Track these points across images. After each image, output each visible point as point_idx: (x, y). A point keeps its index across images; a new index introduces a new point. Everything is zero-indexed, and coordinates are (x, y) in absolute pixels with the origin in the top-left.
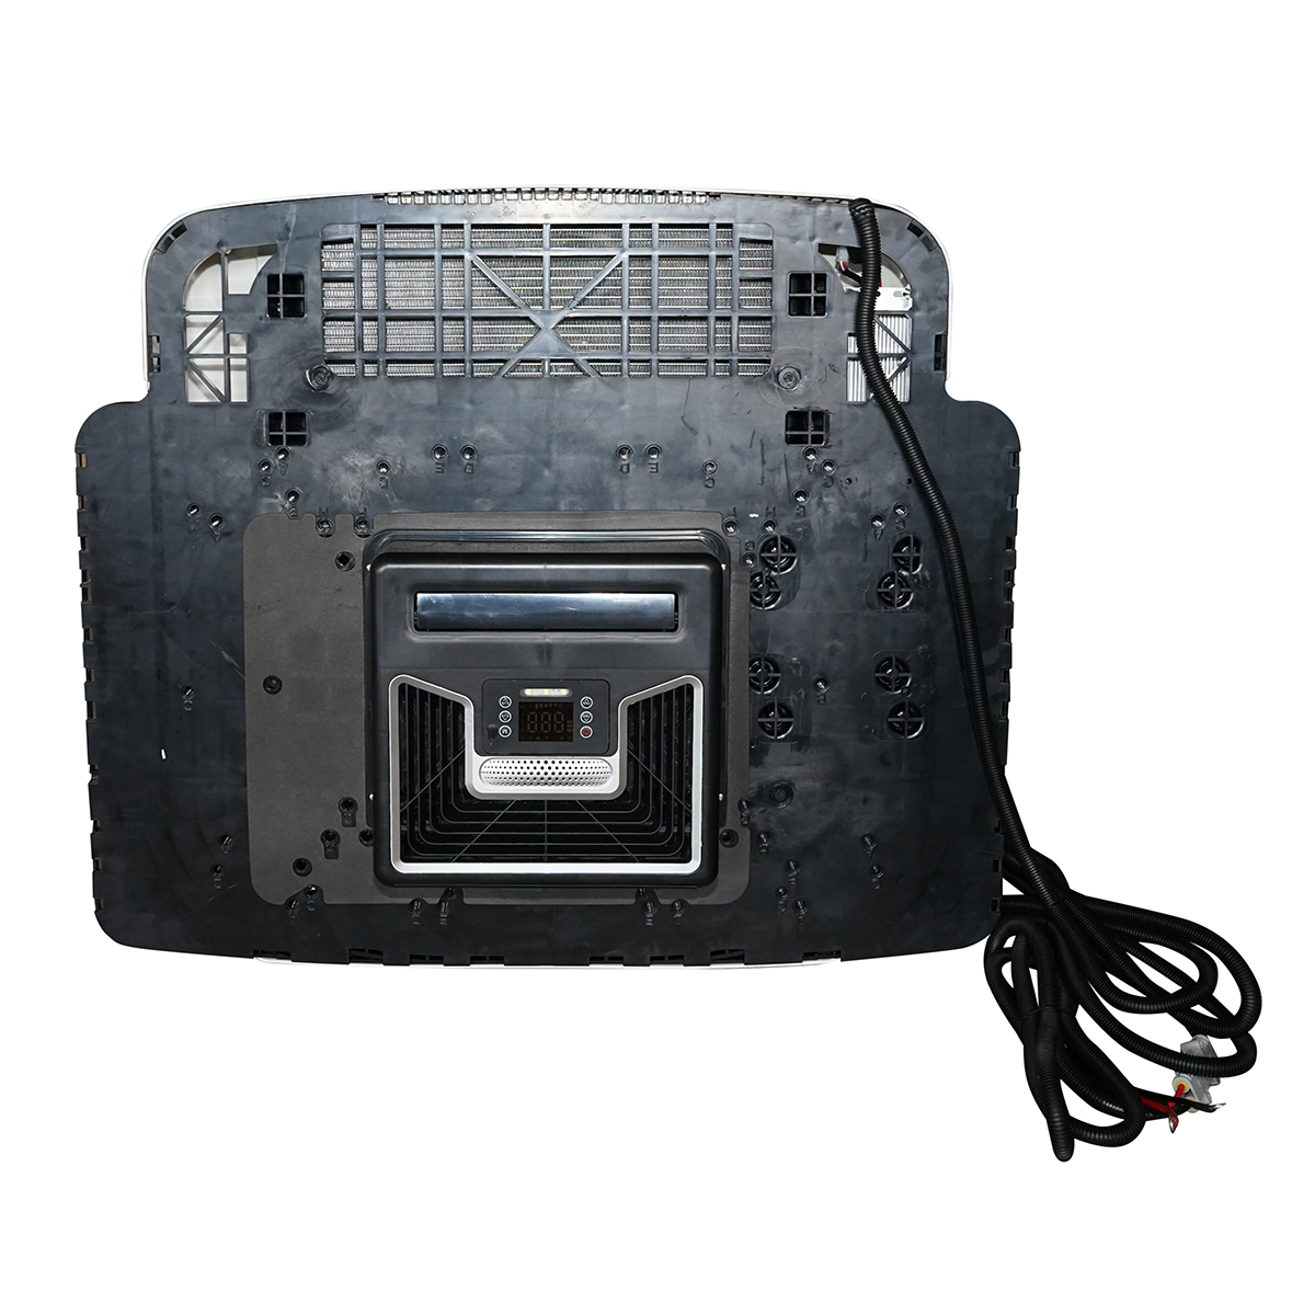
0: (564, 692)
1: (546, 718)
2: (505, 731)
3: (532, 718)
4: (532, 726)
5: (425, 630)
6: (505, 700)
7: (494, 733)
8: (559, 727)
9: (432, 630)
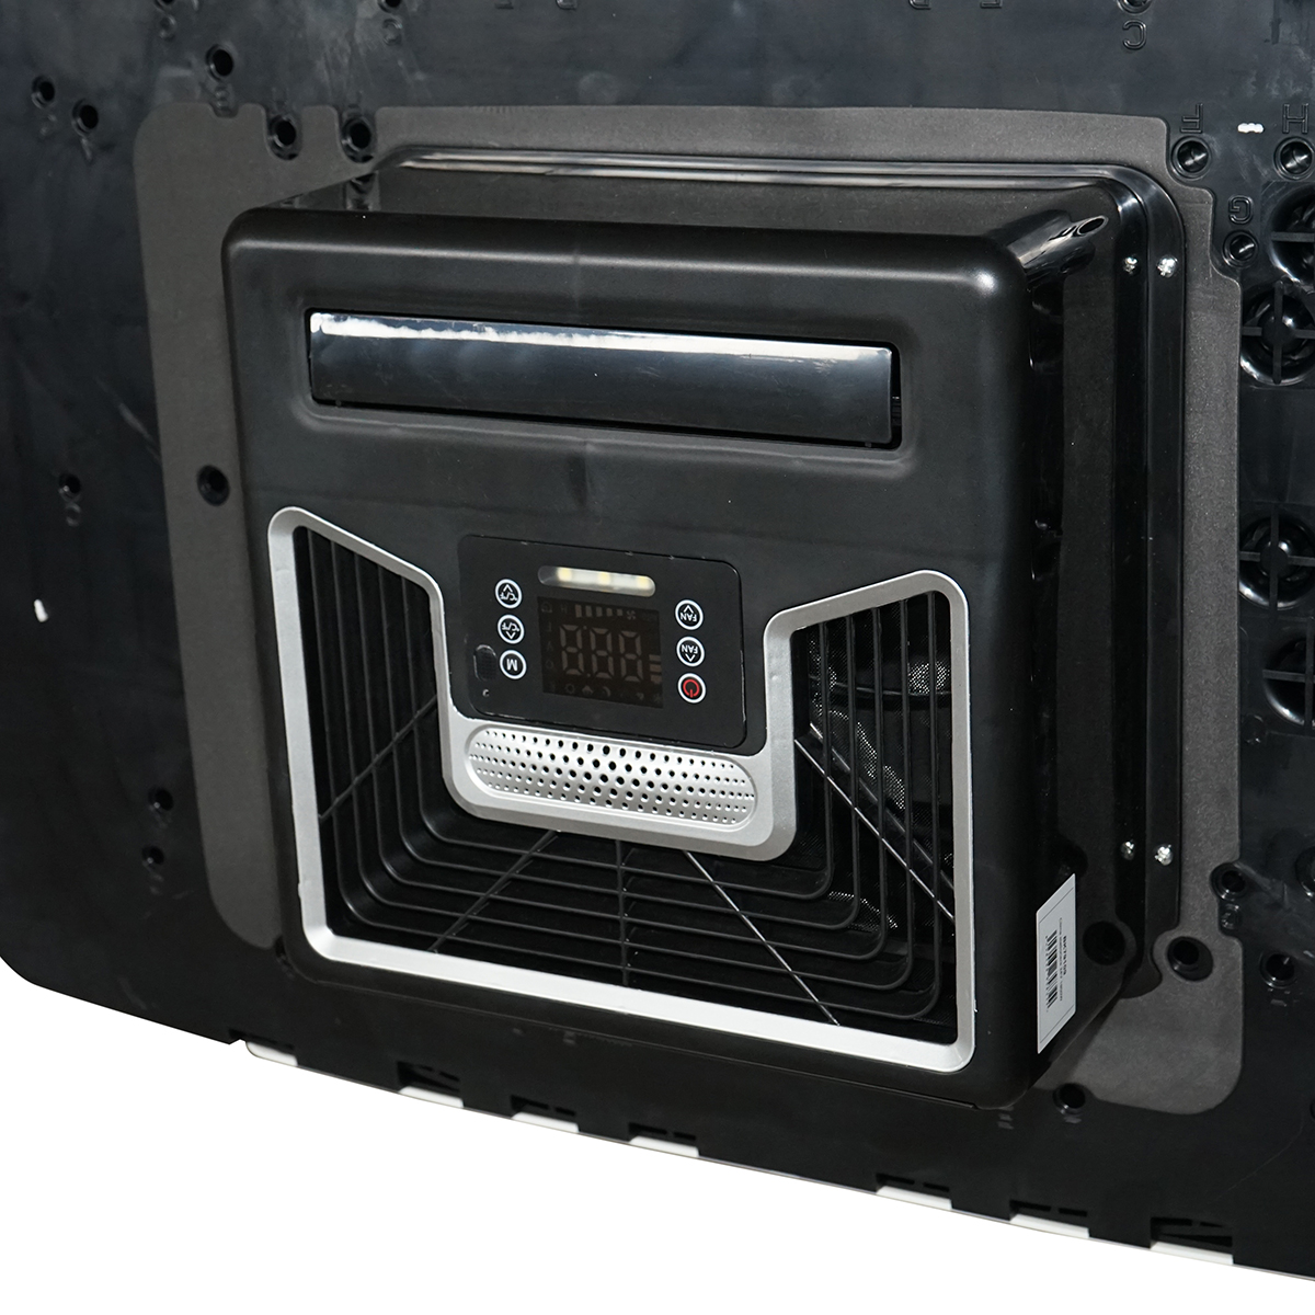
0: (642, 584)
1: (601, 642)
2: (513, 665)
3: (571, 638)
4: (573, 660)
5: (331, 403)
6: (508, 590)
7: (489, 666)
8: (632, 668)
9: (346, 404)
